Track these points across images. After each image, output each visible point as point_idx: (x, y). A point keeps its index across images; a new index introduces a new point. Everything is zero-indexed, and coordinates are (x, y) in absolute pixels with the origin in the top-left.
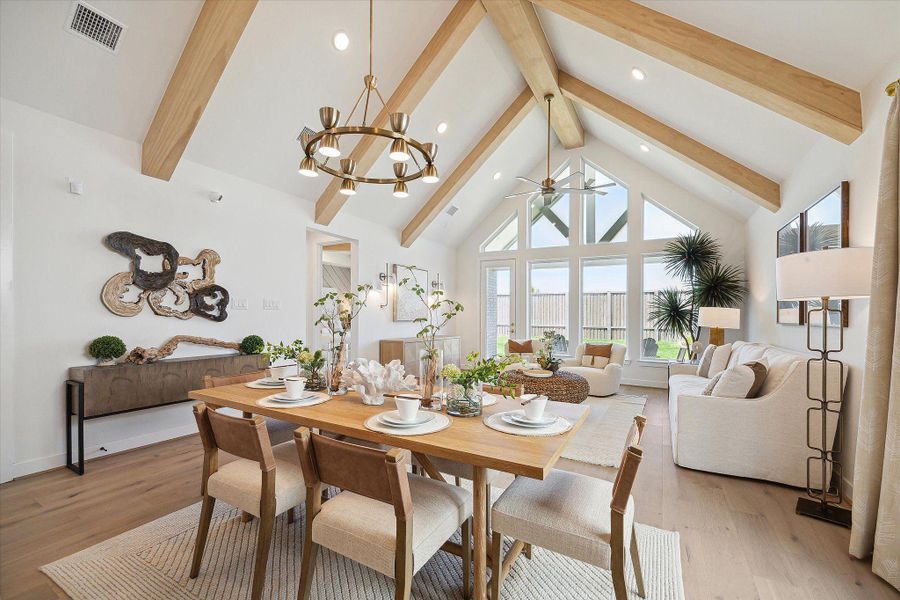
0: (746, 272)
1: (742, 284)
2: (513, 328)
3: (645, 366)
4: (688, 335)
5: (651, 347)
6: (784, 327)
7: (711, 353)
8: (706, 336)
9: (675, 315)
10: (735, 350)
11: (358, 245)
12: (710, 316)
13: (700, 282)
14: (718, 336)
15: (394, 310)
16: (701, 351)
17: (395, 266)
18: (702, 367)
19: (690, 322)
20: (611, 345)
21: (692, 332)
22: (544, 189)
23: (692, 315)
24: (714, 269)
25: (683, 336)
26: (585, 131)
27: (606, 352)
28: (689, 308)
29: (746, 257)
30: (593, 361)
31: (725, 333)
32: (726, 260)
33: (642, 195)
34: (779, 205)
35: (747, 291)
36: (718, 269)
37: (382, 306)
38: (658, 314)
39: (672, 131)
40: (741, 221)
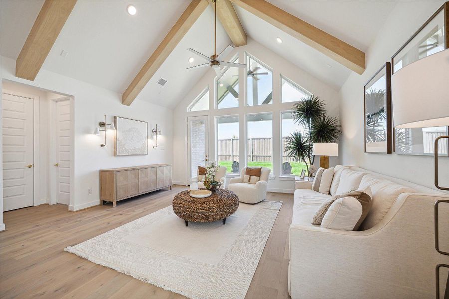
0: (340, 121)
1: (338, 128)
2: (207, 158)
3: (283, 180)
4: (307, 161)
5: (287, 168)
6: (371, 155)
7: (321, 174)
8: (318, 162)
9: (300, 148)
10: (336, 172)
11: (74, 99)
12: (320, 149)
13: (314, 127)
14: (325, 162)
15: (115, 148)
16: (315, 171)
17: (115, 117)
18: (315, 184)
19: (309, 152)
20: (261, 168)
21: (310, 159)
22: (212, 62)
23: (310, 148)
24: (322, 119)
25: (305, 162)
26: (247, 36)
27: (257, 173)
28: (308, 144)
29: (340, 112)
30: (250, 179)
31: (329, 159)
32: (329, 112)
33: (281, 75)
34: (364, 67)
35: (341, 132)
36: (324, 119)
37: (102, 146)
38: (289, 148)
39: (293, 17)
40: (337, 89)
